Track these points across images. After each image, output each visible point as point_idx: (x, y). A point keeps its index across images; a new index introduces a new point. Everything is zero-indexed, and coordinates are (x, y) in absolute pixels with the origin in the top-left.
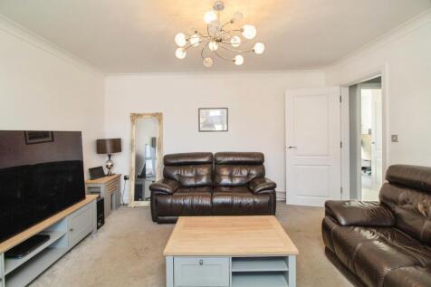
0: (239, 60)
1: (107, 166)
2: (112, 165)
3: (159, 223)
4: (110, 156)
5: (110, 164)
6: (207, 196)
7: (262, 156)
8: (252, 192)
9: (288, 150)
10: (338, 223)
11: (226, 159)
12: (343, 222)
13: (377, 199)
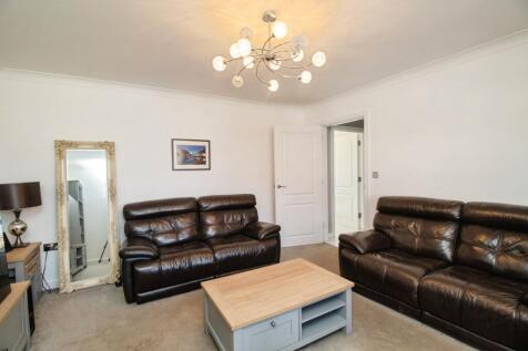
0: (274, 86)
1: (14, 232)
2: (24, 229)
3: (139, 303)
4: (17, 214)
5: (19, 227)
6: (206, 252)
7: (252, 198)
8: (257, 238)
9: (277, 190)
10: (358, 252)
11: (213, 205)
12: (361, 250)
13: (372, 228)
